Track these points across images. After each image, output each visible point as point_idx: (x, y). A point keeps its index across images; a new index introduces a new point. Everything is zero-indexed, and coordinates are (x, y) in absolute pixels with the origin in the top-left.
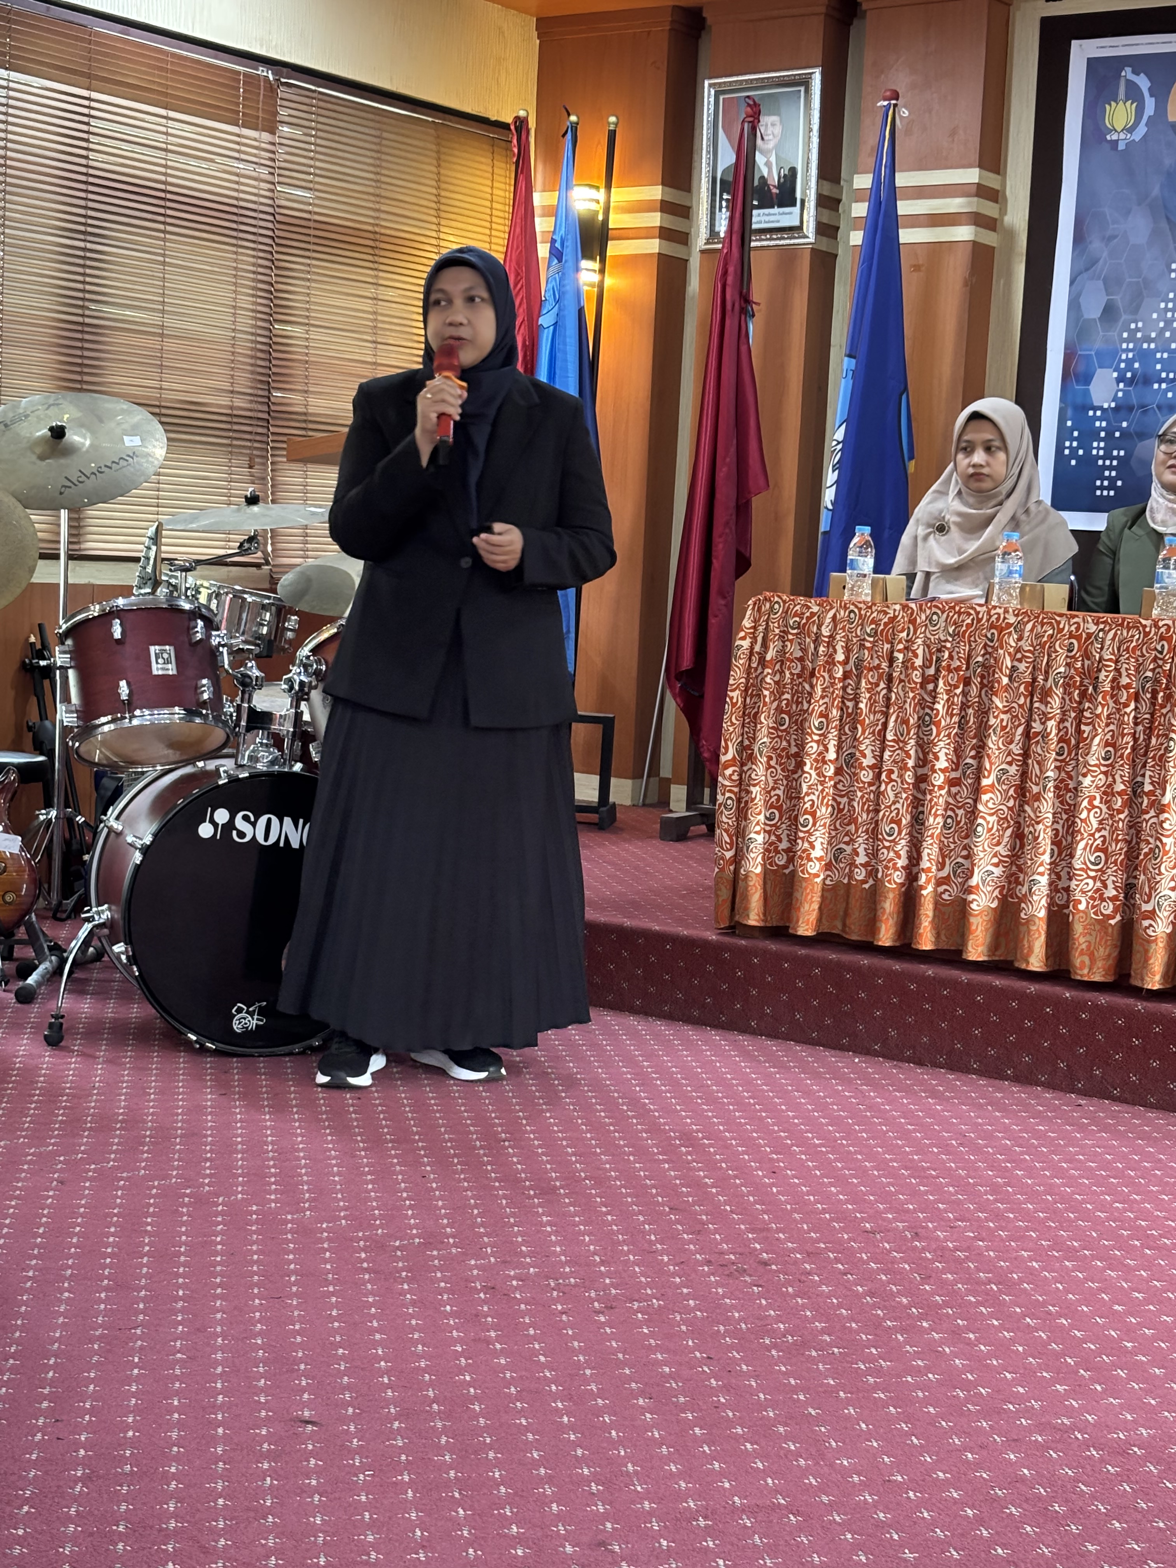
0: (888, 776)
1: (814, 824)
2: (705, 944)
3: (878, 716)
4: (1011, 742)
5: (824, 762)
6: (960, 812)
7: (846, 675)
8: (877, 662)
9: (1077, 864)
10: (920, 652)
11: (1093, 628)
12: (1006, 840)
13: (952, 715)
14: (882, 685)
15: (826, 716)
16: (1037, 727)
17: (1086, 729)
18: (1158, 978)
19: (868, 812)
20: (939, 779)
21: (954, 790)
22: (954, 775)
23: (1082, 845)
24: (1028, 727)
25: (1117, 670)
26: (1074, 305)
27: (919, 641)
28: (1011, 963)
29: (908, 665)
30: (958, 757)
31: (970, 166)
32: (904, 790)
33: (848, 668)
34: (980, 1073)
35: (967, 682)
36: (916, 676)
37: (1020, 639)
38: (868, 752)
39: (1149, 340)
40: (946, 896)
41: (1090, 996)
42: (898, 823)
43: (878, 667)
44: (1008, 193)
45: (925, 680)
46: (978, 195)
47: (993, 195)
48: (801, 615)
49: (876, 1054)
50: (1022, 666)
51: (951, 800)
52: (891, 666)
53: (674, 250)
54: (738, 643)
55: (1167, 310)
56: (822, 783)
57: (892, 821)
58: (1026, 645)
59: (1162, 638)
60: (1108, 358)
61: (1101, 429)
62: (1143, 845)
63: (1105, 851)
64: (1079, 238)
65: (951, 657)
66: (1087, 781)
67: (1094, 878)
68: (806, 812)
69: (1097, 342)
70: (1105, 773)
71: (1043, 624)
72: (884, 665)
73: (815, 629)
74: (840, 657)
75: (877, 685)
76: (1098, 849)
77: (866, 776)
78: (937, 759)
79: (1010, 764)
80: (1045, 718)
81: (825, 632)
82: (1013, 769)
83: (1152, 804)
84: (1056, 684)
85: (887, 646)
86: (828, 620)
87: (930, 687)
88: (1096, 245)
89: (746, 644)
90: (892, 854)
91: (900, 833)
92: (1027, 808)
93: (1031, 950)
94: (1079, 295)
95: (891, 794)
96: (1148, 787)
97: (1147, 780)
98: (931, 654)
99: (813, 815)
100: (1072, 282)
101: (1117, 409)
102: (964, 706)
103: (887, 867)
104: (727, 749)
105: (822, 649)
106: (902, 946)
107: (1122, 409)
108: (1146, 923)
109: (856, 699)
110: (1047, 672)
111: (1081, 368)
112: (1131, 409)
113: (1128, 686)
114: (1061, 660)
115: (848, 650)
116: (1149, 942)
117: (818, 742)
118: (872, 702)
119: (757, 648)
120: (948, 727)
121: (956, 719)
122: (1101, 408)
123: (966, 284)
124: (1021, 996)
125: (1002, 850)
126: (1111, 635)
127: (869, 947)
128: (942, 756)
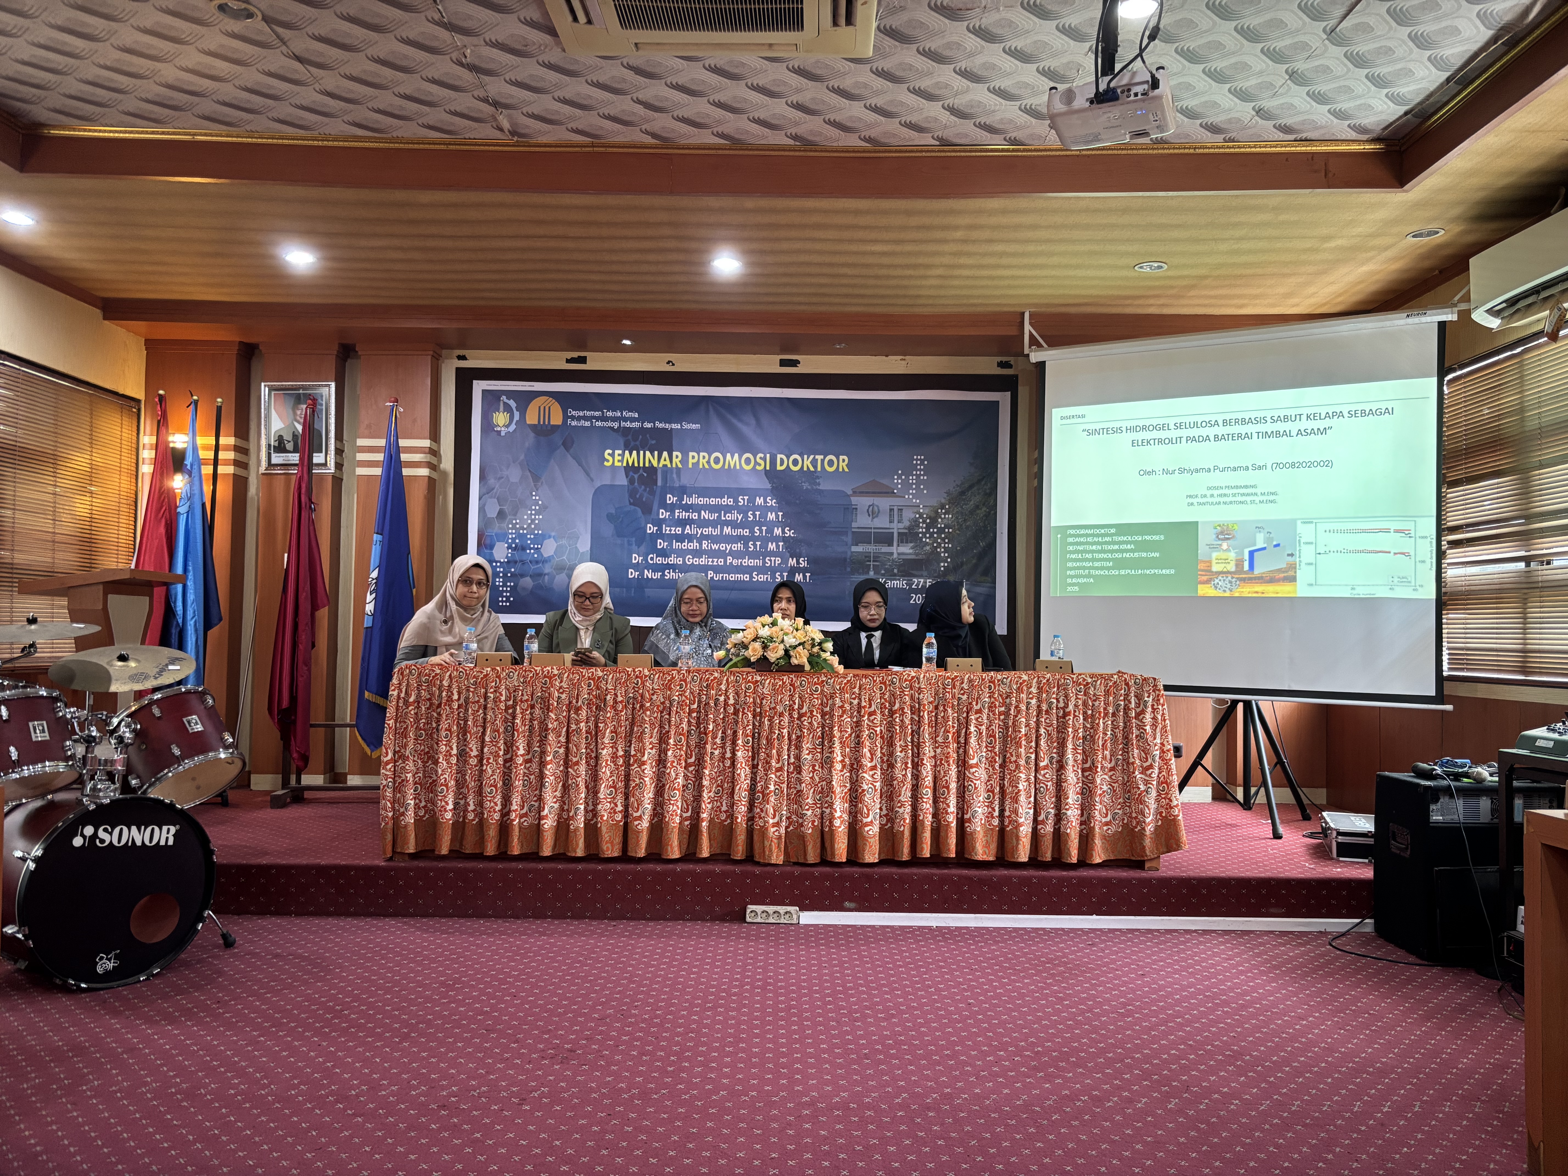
0: (487, 761)
1: (447, 791)
2: (377, 868)
3: (479, 728)
4: (560, 736)
5: (451, 756)
6: (532, 777)
7: (459, 706)
8: (477, 699)
9: (601, 795)
10: (504, 693)
11: (600, 674)
12: (560, 788)
13: (525, 726)
14: (481, 711)
15: (450, 730)
16: (574, 727)
17: (601, 725)
18: (643, 851)
19: (475, 781)
20: (520, 760)
21: (528, 765)
22: (527, 757)
23: (603, 785)
24: (568, 727)
25: (616, 694)
26: (482, 510)
27: (503, 687)
28: (564, 854)
29: (496, 700)
30: (529, 747)
31: (425, 438)
32: (498, 768)
33: (460, 702)
34: (553, 917)
35: (532, 707)
36: (502, 706)
37: (561, 682)
38: (474, 748)
39: (524, 529)
40: (525, 824)
41: (611, 866)
42: (495, 786)
43: (478, 702)
44: (442, 452)
45: (507, 708)
46: (429, 453)
47: (434, 452)
48: (429, 675)
49: (490, 916)
50: (563, 696)
51: (526, 771)
52: (485, 700)
53: (241, 472)
54: (390, 693)
55: (531, 514)
56: (450, 768)
57: (491, 786)
58: (564, 685)
59: (637, 677)
60: (503, 537)
61: (500, 572)
62: (631, 782)
63: (615, 787)
64: (482, 477)
65: (522, 695)
66: (604, 752)
67: (610, 802)
68: (442, 785)
69: (496, 528)
70: (612, 747)
71: (573, 674)
72: (482, 700)
73: (438, 682)
74: (456, 697)
75: (478, 711)
76: (611, 787)
77: (473, 761)
78: (518, 749)
79: (560, 747)
80: (578, 722)
81: (445, 683)
82: (562, 750)
83: (635, 761)
84: (584, 704)
85: (483, 690)
86: (447, 678)
87: (510, 711)
88: (492, 481)
89: (395, 693)
90: (492, 804)
91: (496, 792)
92: (570, 770)
93: (577, 845)
94: (484, 505)
95: (490, 771)
96: (633, 753)
97: (633, 749)
98: (510, 694)
99: (446, 786)
100: (480, 499)
101: (508, 562)
102: (531, 720)
103: (490, 811)
104: (387, 754)
105: (444, 694)
106: (500, 854)
107: (510, 562)
108: (636, 823)
109: (466, 721)
110: (578, 698)
111: (488, 542)
112: (516, 562)
113: (621, 702)
114: (585, 691)
115: (459, 693)
116: (639, 832)
117: (446, 745)
118: (475, 722)
119: (403, 695)
120: (524, 731)
121: (527, 727)
122: (500, 562)
123: (425, 497)
124: (574, 872)
125: (558, 794)
126: (611, 676)
127: (480, 857)
128: (521, 747)
